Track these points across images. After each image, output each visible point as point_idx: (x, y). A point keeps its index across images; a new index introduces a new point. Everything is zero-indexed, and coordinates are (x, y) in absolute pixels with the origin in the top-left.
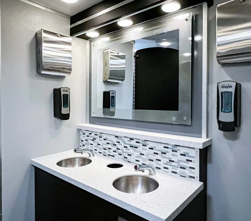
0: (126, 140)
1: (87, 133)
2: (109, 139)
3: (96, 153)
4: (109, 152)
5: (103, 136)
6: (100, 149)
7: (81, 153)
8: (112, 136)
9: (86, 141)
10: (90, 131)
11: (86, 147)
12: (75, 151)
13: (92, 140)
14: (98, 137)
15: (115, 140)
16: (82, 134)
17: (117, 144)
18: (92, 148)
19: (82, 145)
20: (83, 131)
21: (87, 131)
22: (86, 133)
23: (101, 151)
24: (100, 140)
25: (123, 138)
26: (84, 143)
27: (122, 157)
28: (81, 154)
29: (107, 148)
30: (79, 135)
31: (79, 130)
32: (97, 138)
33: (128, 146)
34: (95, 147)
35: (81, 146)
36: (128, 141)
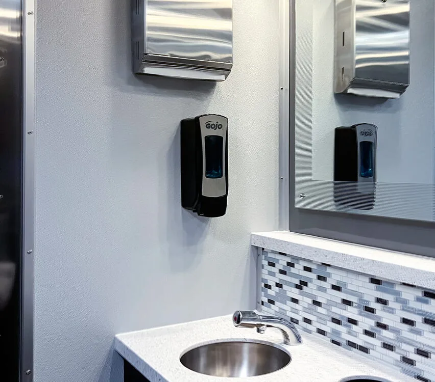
0: (409, 295)
1: (282, 262)
2: (350, 287)
3: (310, 332)
4: (349, 333)
5: (329, 275)
6: (321, 318)
7: (255, 328)
8: (361, 278)
9: (277, 289)
10: (290, 256)
11: (277, 309)
12: (237, 320)
13: (297, 286)
14: (313, 276)
15: (371, 293)
16: (265, 263)
17: (378, 307)
18: (296, 311)
19: (265, 300)
20: (270, 255)
21: (281, 253)
22: (278, 261)
23: (323, 328)
24: (320, 289)
25: (398, 288)
26: (272, 292)
27: (395, 356)
28: (259, 331)
29: (342, 317)
30: (259, 267)
31: (258, 251)
32: (311, 280)
33: (418, 319)
34: (306, 310)
35: (263, 303)
36: (418, 299)
